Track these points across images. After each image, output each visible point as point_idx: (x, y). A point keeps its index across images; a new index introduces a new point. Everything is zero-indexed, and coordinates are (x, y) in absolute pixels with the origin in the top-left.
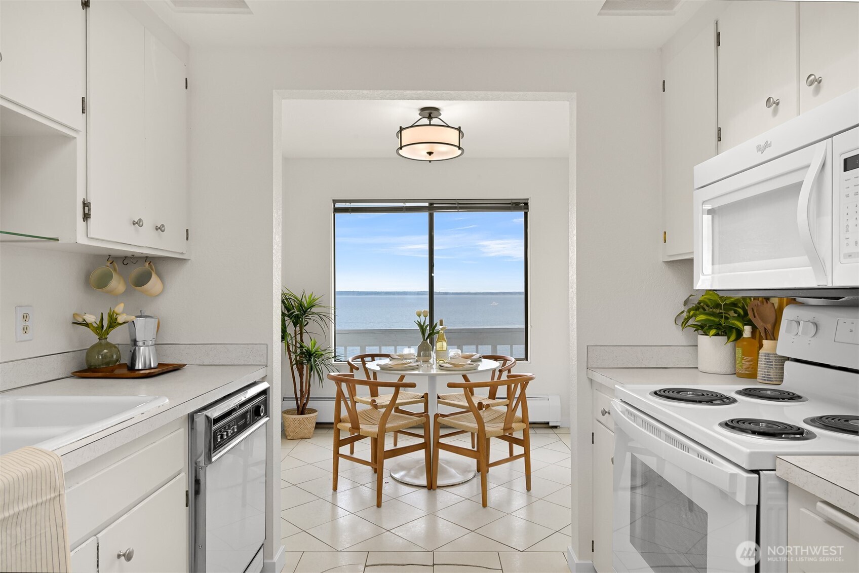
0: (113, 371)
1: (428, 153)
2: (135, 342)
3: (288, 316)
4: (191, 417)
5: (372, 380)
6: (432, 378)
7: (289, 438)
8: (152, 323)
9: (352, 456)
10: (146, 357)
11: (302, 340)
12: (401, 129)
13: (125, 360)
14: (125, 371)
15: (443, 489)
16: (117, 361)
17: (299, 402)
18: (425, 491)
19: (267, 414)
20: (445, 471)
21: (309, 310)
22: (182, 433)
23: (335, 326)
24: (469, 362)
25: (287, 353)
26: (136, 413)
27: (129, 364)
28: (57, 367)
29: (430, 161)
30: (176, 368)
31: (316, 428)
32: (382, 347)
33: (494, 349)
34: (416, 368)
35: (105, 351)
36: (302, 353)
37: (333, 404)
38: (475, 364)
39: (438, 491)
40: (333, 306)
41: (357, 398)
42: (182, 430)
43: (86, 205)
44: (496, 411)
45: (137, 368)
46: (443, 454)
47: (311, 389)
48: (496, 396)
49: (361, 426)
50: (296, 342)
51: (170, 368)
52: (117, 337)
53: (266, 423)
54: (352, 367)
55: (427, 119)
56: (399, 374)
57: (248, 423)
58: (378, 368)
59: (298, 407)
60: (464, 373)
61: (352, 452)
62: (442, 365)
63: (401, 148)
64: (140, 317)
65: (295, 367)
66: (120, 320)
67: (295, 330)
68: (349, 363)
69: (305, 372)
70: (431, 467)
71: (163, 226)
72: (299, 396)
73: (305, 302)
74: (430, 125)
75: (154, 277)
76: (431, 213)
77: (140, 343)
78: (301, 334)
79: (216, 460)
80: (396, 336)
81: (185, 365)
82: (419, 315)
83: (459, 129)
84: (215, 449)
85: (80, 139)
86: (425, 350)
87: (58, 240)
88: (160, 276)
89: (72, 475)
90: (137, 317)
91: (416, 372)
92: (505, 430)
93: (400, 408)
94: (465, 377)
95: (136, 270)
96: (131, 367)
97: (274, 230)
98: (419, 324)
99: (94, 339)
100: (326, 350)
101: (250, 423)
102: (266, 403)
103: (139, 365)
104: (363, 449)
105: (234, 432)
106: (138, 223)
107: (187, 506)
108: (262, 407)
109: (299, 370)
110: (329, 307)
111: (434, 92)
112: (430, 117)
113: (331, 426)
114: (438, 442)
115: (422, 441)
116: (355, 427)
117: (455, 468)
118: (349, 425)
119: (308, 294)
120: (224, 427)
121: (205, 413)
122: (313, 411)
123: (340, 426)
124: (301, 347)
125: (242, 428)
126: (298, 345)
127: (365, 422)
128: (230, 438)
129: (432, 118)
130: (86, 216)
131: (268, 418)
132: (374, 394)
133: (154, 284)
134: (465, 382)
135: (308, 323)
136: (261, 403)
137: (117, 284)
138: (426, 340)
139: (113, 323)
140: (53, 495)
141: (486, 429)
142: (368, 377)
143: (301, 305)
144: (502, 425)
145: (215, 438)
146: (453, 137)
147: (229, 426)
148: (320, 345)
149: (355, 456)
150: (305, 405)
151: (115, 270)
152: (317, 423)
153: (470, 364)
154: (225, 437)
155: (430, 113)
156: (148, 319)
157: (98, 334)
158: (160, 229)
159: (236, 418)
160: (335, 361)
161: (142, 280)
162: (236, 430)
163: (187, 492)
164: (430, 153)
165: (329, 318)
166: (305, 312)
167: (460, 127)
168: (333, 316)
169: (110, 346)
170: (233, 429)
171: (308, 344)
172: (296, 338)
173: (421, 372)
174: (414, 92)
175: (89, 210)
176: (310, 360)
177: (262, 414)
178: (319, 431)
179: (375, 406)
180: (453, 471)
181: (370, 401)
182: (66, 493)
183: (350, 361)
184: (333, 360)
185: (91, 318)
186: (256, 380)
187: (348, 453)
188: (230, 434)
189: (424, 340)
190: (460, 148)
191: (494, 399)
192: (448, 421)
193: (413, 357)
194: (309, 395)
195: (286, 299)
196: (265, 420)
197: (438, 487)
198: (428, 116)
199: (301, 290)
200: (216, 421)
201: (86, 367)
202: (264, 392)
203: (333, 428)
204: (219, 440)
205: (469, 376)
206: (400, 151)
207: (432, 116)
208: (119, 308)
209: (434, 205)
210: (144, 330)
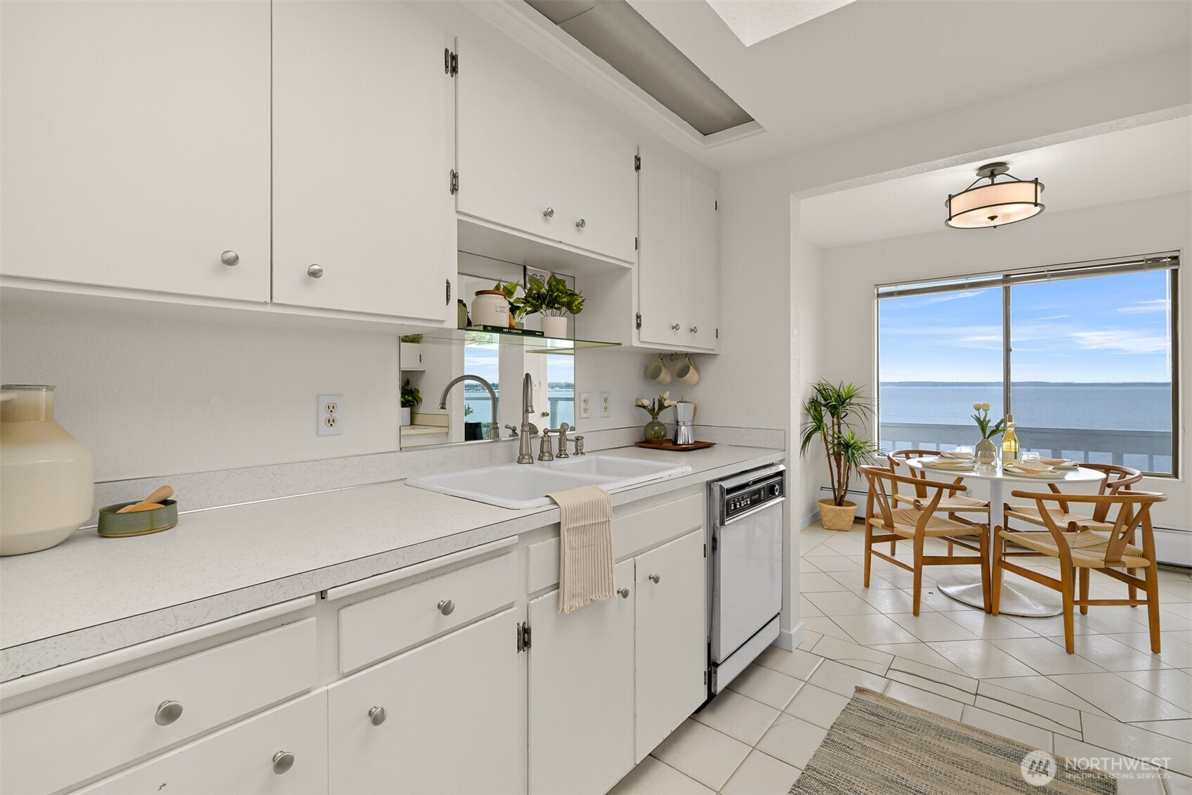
0: (661, 444)
1: (989, 218)
2: (677, 422)
3: (825, 406)
4: (709, 485)
5: (919, 478)
6: (996, 483)
7: (825, 527)
8: (690, 407)
9: (892, 558)
10: (685, 435)
11: (839, 432)
12: (951, 197)
13: (670, 436)
14: (670, 445)
15: (1010, 617)
16: (664, 436)
17: (837, 493)
18: (982, 614)
19: (782, 493)
20: (1013, 597)
21: (848, 401)
22: (700, 497)
23: (878, 418)
24: (1051, 468)
25: (824, 443)
26: (665, 474)
27: (673, 439)
28: (625, 438)
29: (995, 227)
30: (708, 446)
31: (854, 522)
32: (941, 445)
33: (1118, 457)
34: (971, 470)
35: (656, 428)
36: (840, 444)
37: (865, 499)
38: (1059, 472)
39: (1001, 618)
40: (876, 397)
41: (899, 496)
42: (701, 494)
43: (638, 317)
44: (1097, 537)
45: (679, 443)
46: (1007, 576)
47: (849, 481)
48: (1106, 520)
49: (895, 525)
50: (834, 433)
51: (702, 445)
52: (665, 417)
53: (782, 502)
54: (892, 463)
55: (988, 178)
56: (956, 475)
57: (762, 498)
58: (920, 466)
59: (835, 498)
60: (1051, 481)
61: (893, 553)
62: (1007, 468)
63: (950, 219)
64: (681, 402)
65: (832, 458)
66: (666, 404)
67: (833, 421)
68: (889, 458)
69: (842, 464)
70: (990, 588)
71: (695, 328)
72: (836, 487)
73: (843, 393)
74: (993, 184)
75: (692, 369)
76: (1006, 287)
77: (681, 424)
78: (839, 425)
79: (729, 524)
80: (955, 433)
81: (715, 444)
82: (978, 409)
83: (1036, 182)
84: (728, 515)
85: (634, 268)
86: (985, 452)
87: (621, 344)
88: (697, 369)
89: (616, 509)
90: (678, 402)
91: (973, 474)
92: (1106, 561)
93: (957, 514)
94: (1052, 486)
95: (679, 364)
96: (675, 442)
97: (792, 324)
98: (978, 419)
99: (649, 418)
100: (866, 442)
101: (764, 499)
102: (781, 484)
103: (680, 441)
104: (905, 552)
105: (747, 504)
106: (676, 327)
107: (705, 556)
108: (777, 487)
109: (836, 459)
110: (871, 398)
111: (975, 153)
112: (993, 175)
113: (862, 521)
114: (1000, 560)
115: (978, 554)
116: (889, 525)
117: (1030, 597)
118: (882, 522)
119: (846, 385)
120: (737, 497)
121: (720, 483)
122: (852, 504)
123: (872, 521)
124: (839, 437)
125: (755, 503)
126: (836, 436)
127: (902, 521)
128: (742, 509)
129: (995, 176)
130: (639, 326)
131: (784, 499)
132: (922, 494)
133: (692, 375)
134: (1052, 493)
135: (847, 414)
136: (777, 484)
137: (665, 376)
138: (988, 438)
139: (662, 407)
140: (605, 520)
141: (1072, 555)
142: (914, 475)
143: (838, 396)
144: (1104, 555)
145: (728, 505)
146: (1027, 192)
147: (743, 498)
148: (859, 438)
149: (897, 558)
150: (843, 497)
151: (664, 365)
152: (856, 518)
153: (1051, 472)
154: (738, 507)
155: (992, 171)
156: (687, 404)
157: (651, 414)
158: (693, 330)
159: (749, 492)
160: (879, 455)
161: (683, 372)
162: (749, 503)
163: (705, 545)
164: (992, 218)
165: (872, 411)
166: (843, 403)
167: (1037, 179)
168: (876, 408)
169: (660, 424)
170: (747, 502)
171: (846, 434)
172: (833, 429)
173: (978, 475)
174: (948, 158)
175: (640, 320)
176: (848, 452)
177: (777, 494)
178: (856, 526)
179: (918, 506)
180: (1027, 600)
181: (913, 500)
182: (613, 521)
183: (891, 456)
184: (876, 454)
185: (646, 402)
186: (774, 461)
187: (888, 553)
188: (743, 505)
189: (985, 438)
190: (1036, 204)
191: (1103, 522)
192: (1017, 538)
193: (970, 457)
194: (847, 487)
195: (824, 390)
196: (780, 499)
197: (1000, 613)
198: (990, 174)
199: (838, 380)
200: (730, 491)
201: (644, 440)
202: (781, 474)
203: (864, 524)
204: (733, 508)
205: (1058, 486)
206: (950, 223)
207: (995, 173)
208: (667, 395)
209: (1012, 277)
210: (684, 412)
